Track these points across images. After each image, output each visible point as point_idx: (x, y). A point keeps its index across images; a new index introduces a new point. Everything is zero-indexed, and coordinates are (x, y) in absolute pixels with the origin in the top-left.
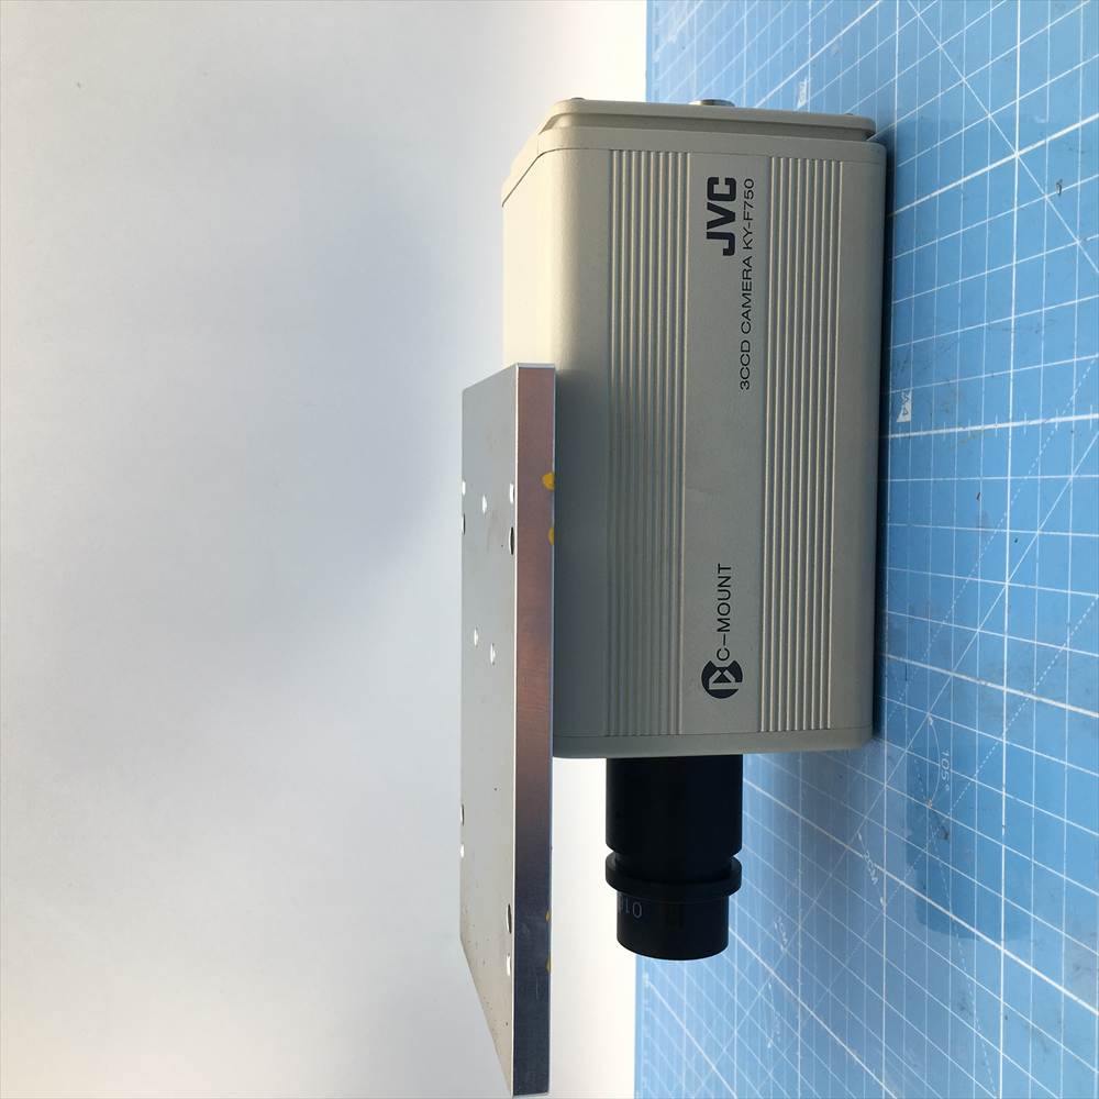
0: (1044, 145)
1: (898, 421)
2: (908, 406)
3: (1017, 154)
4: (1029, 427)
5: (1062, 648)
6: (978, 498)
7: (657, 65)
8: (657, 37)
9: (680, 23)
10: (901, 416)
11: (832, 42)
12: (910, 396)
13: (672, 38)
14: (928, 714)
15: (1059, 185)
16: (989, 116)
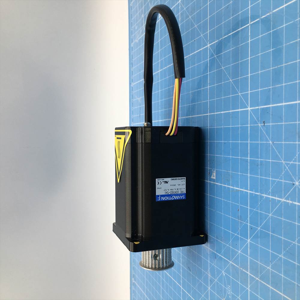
0: (258, 109)
1: (211, 178)
2: (215, 174)
3: (249, 109)
4: (255, 195)
5: (268, 268)
6: (238, 210)
7: (132, 47)
8: (132, 39)
9: (139, 37)
10: (212, 176)
11: (187, 57)
12: (215, 171)
13: (137, 41)
14: (223, 272)
15: (264, 122)
16: (240, 94)
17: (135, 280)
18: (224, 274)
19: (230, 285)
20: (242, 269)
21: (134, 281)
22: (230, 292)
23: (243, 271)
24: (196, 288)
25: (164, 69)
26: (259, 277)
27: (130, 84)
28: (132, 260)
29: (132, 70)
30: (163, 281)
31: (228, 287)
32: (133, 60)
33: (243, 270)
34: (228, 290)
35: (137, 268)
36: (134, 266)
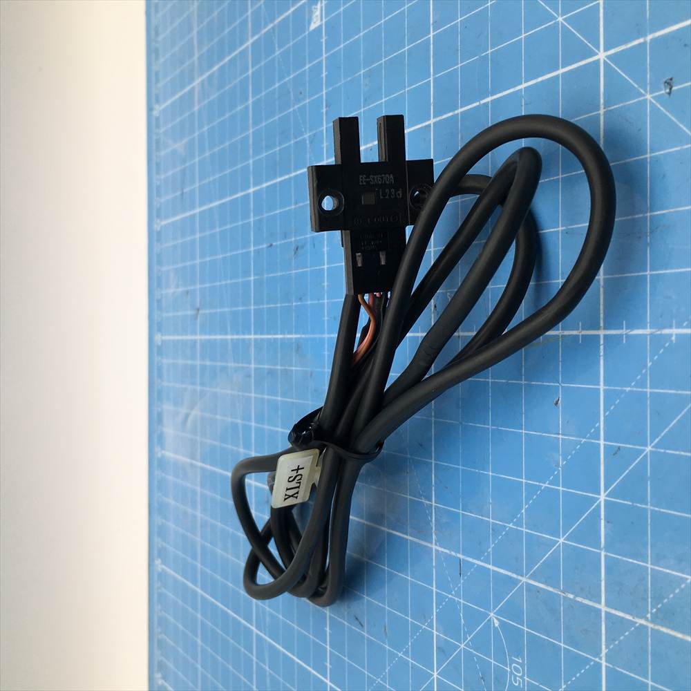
0: (643, 45)
3: (602, 56)
4: (630, 337)
14: (492, 614)
15: (669, 83)
16: (560, 19)
17: (164, 678)
18: (496, 621)
19: (519, 654)
20: (571, 596)
21: (161, 682)
22: (522, 677)
23: (576, 601)
24: (384, 680)
25: (264, 31)
26: (649, 615)
27: (150, 109)
28: (156, 619)
29: (155, 68)
30: (261, 672)
31: (512, 662)
32: (160, 38)
33: (579, 599)
34: (511, 672)
35: (171, 642)
36: (160, 637)
